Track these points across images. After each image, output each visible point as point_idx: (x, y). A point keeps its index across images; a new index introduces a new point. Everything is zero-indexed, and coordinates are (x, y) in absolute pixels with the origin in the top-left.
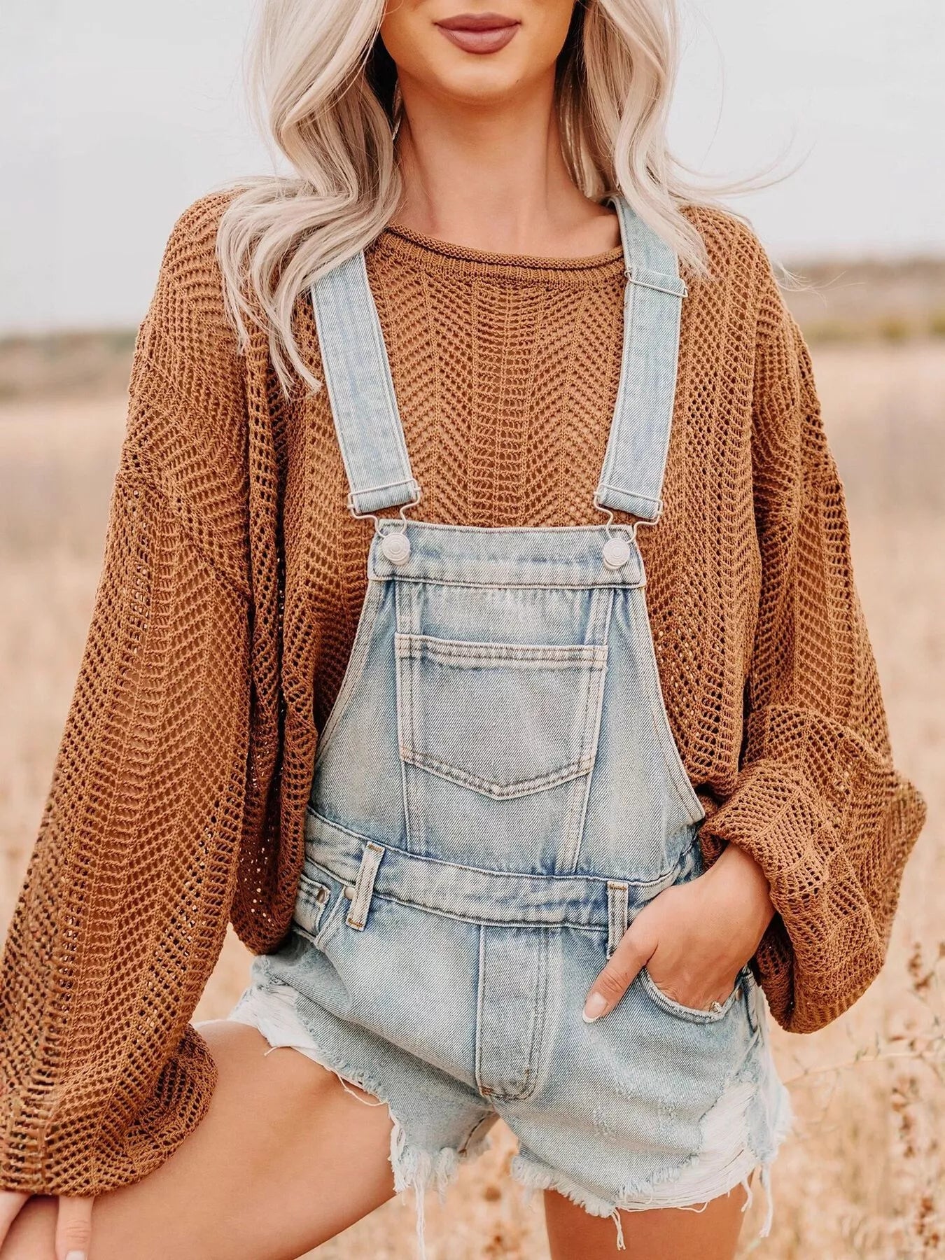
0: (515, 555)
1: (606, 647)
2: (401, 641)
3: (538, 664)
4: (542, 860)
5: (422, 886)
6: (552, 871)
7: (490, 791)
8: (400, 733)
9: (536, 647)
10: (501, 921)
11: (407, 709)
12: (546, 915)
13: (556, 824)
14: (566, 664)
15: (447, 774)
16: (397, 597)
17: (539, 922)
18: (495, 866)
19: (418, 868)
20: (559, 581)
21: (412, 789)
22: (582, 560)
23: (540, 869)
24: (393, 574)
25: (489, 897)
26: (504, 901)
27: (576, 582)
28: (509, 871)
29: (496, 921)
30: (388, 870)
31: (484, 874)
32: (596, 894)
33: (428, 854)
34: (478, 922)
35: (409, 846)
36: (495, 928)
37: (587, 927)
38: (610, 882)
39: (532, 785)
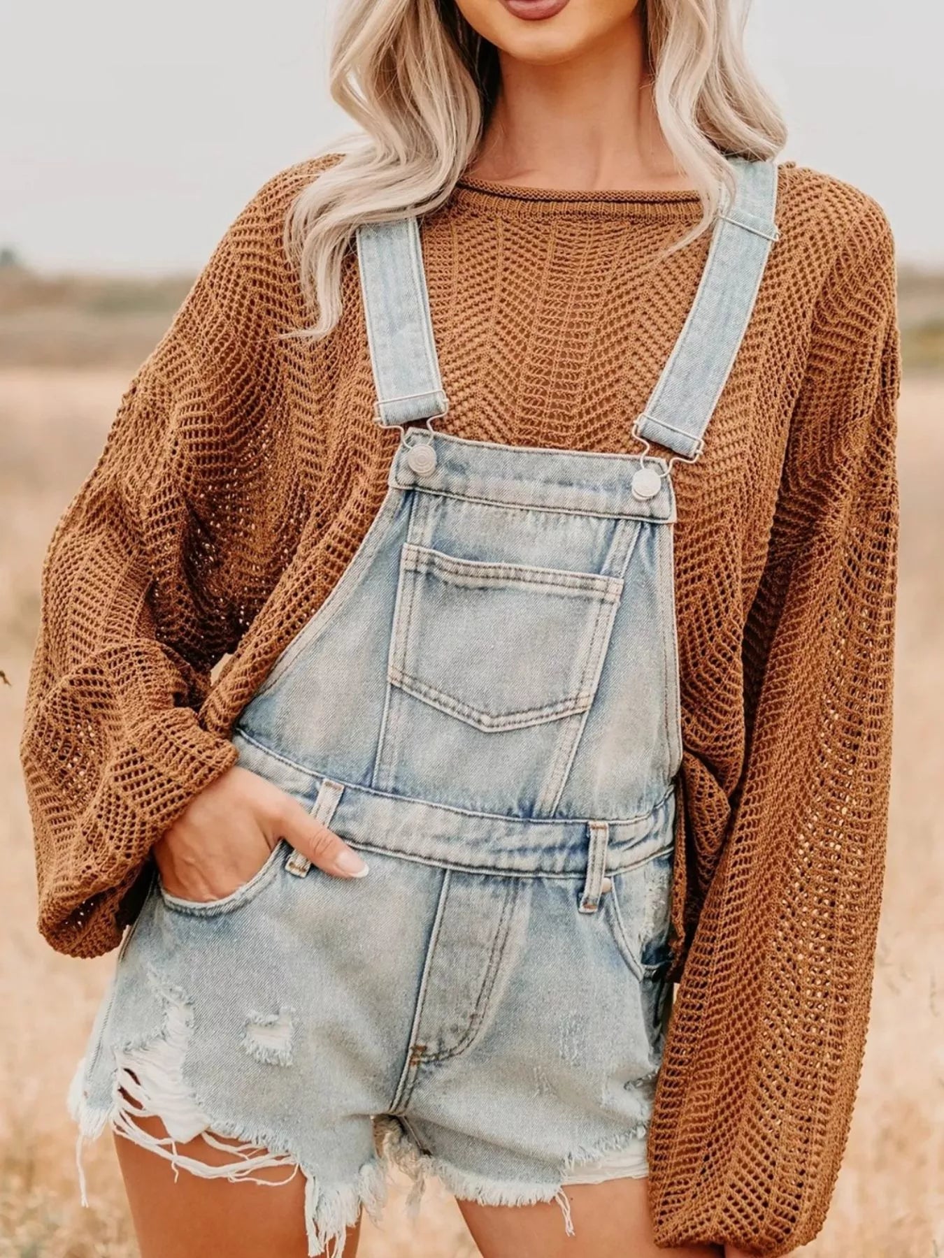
0: (542, 476)
1: (622, 581)
2: (409, 552)
3: (547, 588)
4: (520, 801)
5: (385, 825)
6: (529, 814)
7: (479, 721)
8: (392, 651)
9: (547, 570)
10: (470, 866)
11: (403, 627)
12: (520, 862)
13: (540, 764)
14: (577, 592)
15: (435, 700)
16: (414, 507)
17: (510, 870)
18: (468, 804)
19: (384, 806)
20: (584, 507)
21: (393, 715)
22: (610, 487)
23: (516, 811)
24: (415, 484)
25: (459, 839)
26: (475, 844)
27: (601, 510)
28: (483, 811)
29: (465, 866)
30: (346, 809)
31: (457, 813)
32: (576, 839)
33: (395, 791)
34: (444, 866)
35: (374, 781)
36: (463, 874)
37: (562, 876)
38: (591, 823)
39: (523, 717)
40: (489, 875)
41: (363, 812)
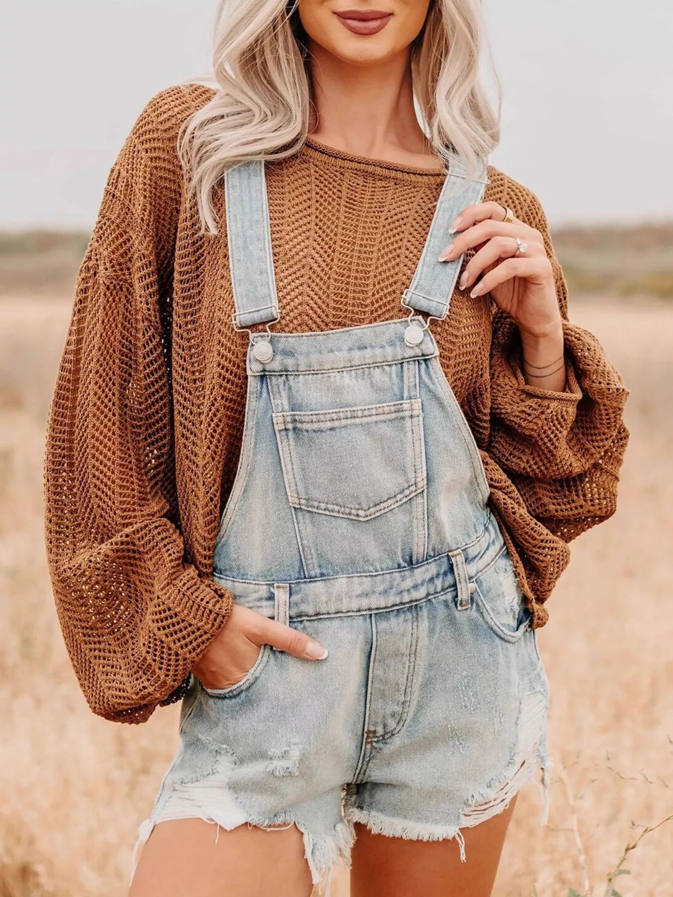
0: (346, 347)
1: (419, 400)
2: (278, 419)
3: (374, 418)
4: (403, 557)
5: (324, 598)
6: (411, 563)
7: (358, 515)
8: (287, 486)
9: (370, 407)
10: (386, 608)
11: (289, 467)
12: (415, 595)
13: (409, 530)
14: (393, 416)
15: (325, 510)
16: (270, 387)
17: (411, 601)
18: (371, 569)
19: (318, 587)
20: (379, 360)
21: (302, 528)
22: (391, 344)
23: (403, 564)
24: (264, 370)
25: (374, 592)
26: (385, 592)
27: (390, 359)
28: (382, 570)
29: (382, 608)
30: (296, 598)
31: (366, 576)
32: (445, 567)
33: (322, 575)
34: (370, 613)
35: (306, 574)
36: (382, 613)
37: (442, 593)
38: (450, 554)
39: (385, 505)
40: (398, 609)
41: (307, 595)
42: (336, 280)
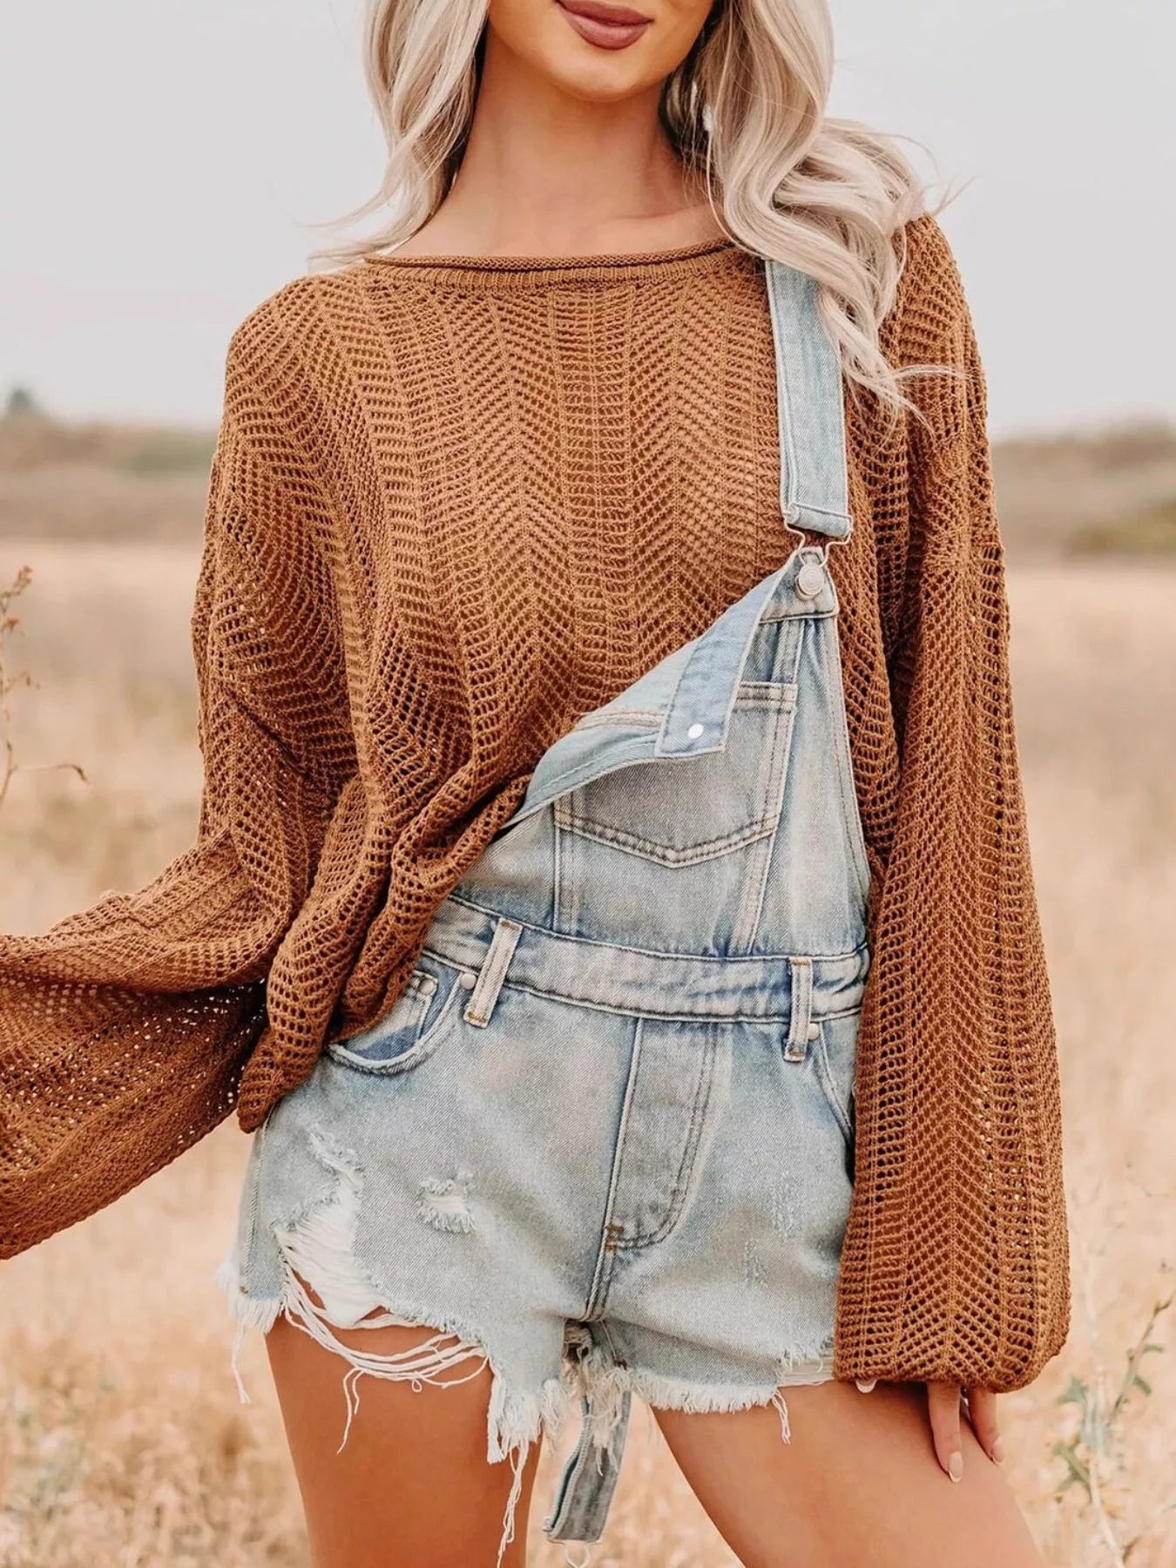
1: (796, 686)
4: (715, 939)
5: (570, 972)
6: (725, 952)
7: (664, 858)
10: (664, 1014)
12: (719, 1006)
13: (736, 896)
14: (751, 703)
15: (612, 840)
17: (708, 1015)
18: (662, 946)
19: (568, 950)
21: (567, 859)
23: (712, 951)
25: (652, 984)
26: (670, 989)
28: (677, 951)
29: (659, 1013)
30: (524, 953)
31: (649, 956)
32: (777, 977)
33: (579, 934)
34: (637, 1015)
35: (555, 924)
36: (656, 1021)
37: (764, 1020)
38: (791, 958)
39: (711, 847)
40: (687, 1022)
41: (545, 956)
42: (569, 476)
